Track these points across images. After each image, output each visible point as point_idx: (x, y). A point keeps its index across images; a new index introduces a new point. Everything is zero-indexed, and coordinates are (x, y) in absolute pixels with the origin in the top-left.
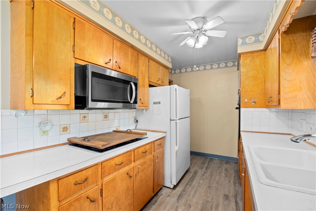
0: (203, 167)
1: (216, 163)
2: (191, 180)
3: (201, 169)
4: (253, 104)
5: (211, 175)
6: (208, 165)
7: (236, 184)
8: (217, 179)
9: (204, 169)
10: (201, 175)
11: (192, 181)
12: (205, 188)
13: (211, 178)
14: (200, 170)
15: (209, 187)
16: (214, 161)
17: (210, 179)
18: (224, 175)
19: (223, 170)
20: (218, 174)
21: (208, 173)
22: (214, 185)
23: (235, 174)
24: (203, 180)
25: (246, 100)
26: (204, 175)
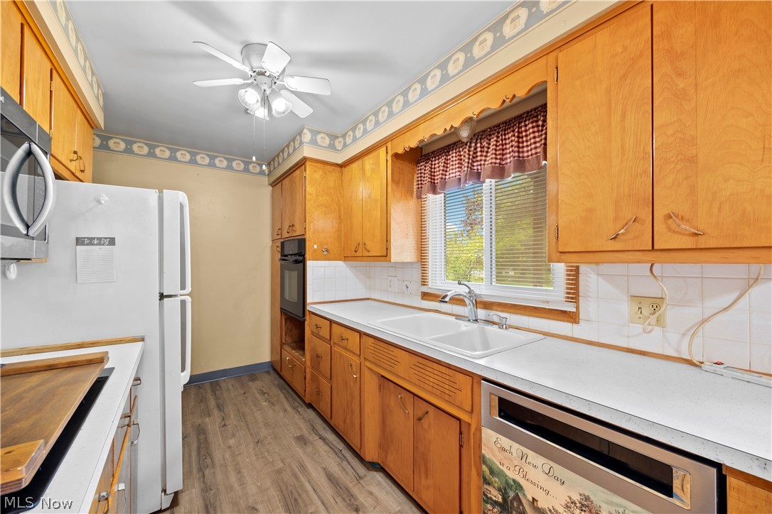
0: (208, 411)
1: (231, 387)
2: (203, 452)
3: (209, 416)
4: (326, 253)
5: (242, 416)
6: (217, 398)
7: (299, 409)
8: (260, 418)
9: (216, 412)
10: (219, 427)
11: (209, 454)
12: (251, 450)
13: (246, 422)
14: (207, 420)
15: (258, 442)
16: (224, 385)
17: (248, 426)
18: (265, 404)
19: (258, 395)
20: (253, 407)
21: (232, 416)
22: (264, 432)
23: (283, 393)
24: (233, 435)
25: (315, 246)
26: (225, 425)
